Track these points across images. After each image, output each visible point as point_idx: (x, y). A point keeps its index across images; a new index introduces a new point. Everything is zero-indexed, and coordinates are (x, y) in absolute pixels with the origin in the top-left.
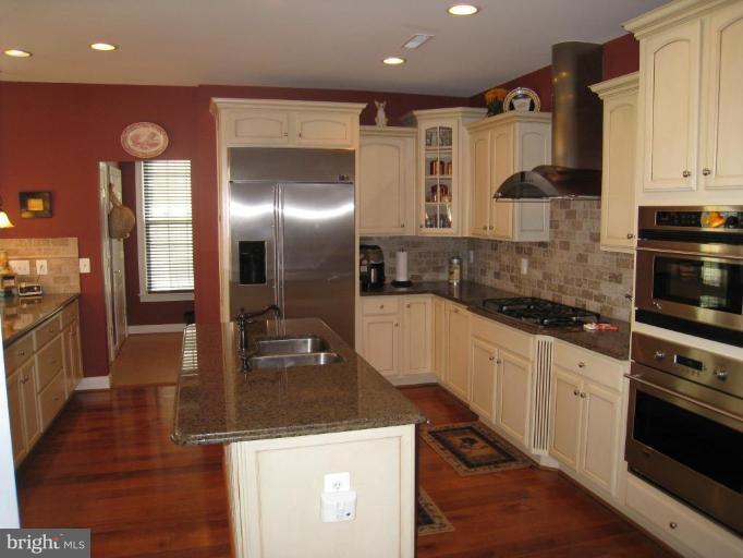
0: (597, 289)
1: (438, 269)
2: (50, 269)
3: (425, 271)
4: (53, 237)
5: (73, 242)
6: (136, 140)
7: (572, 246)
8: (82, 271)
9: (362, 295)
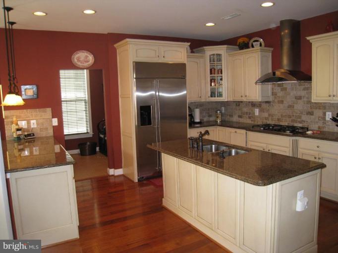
0: (300, 118)
1: (210, 116)
2: (38, 124)
3: (205, 117)
4: (38, 108)
5: (49, 110)
6: (78, 60)
7: (285, 102)
8: (54, 125)
9: (189, 128)
